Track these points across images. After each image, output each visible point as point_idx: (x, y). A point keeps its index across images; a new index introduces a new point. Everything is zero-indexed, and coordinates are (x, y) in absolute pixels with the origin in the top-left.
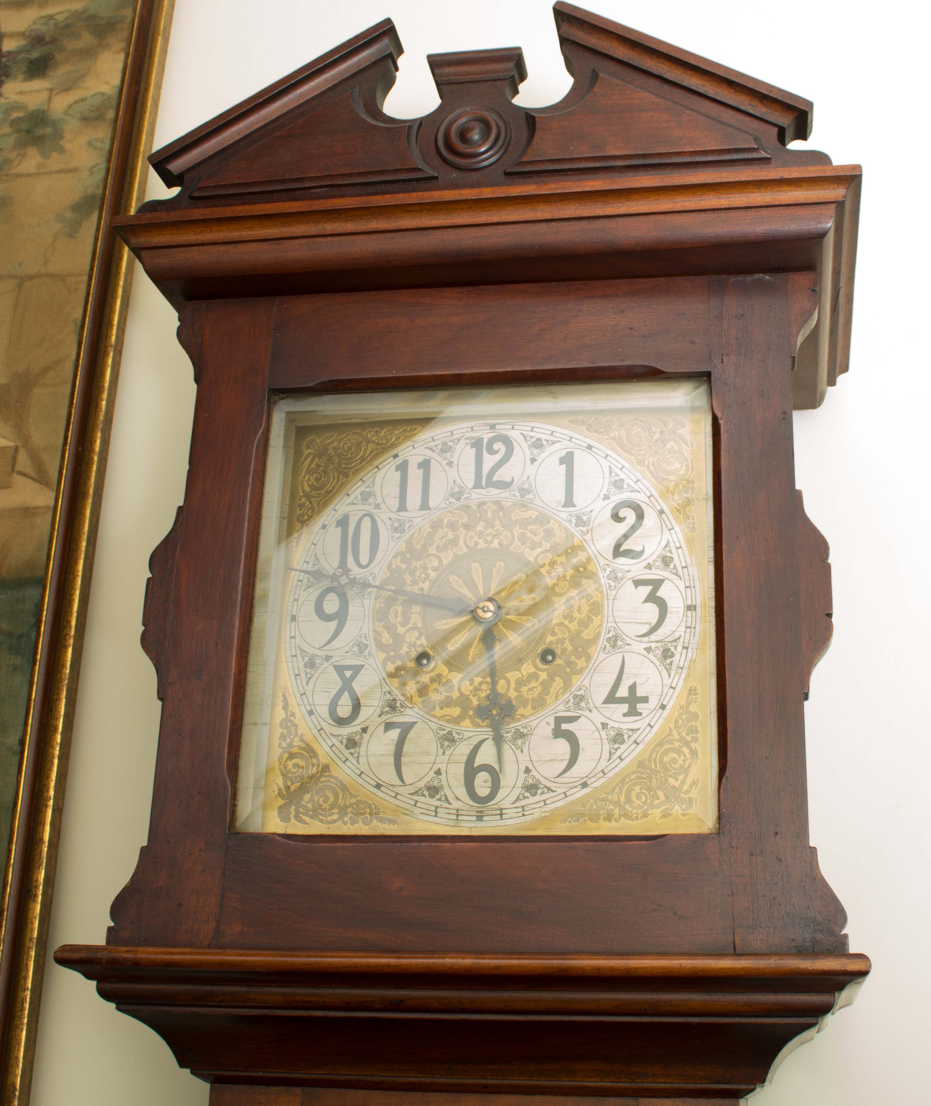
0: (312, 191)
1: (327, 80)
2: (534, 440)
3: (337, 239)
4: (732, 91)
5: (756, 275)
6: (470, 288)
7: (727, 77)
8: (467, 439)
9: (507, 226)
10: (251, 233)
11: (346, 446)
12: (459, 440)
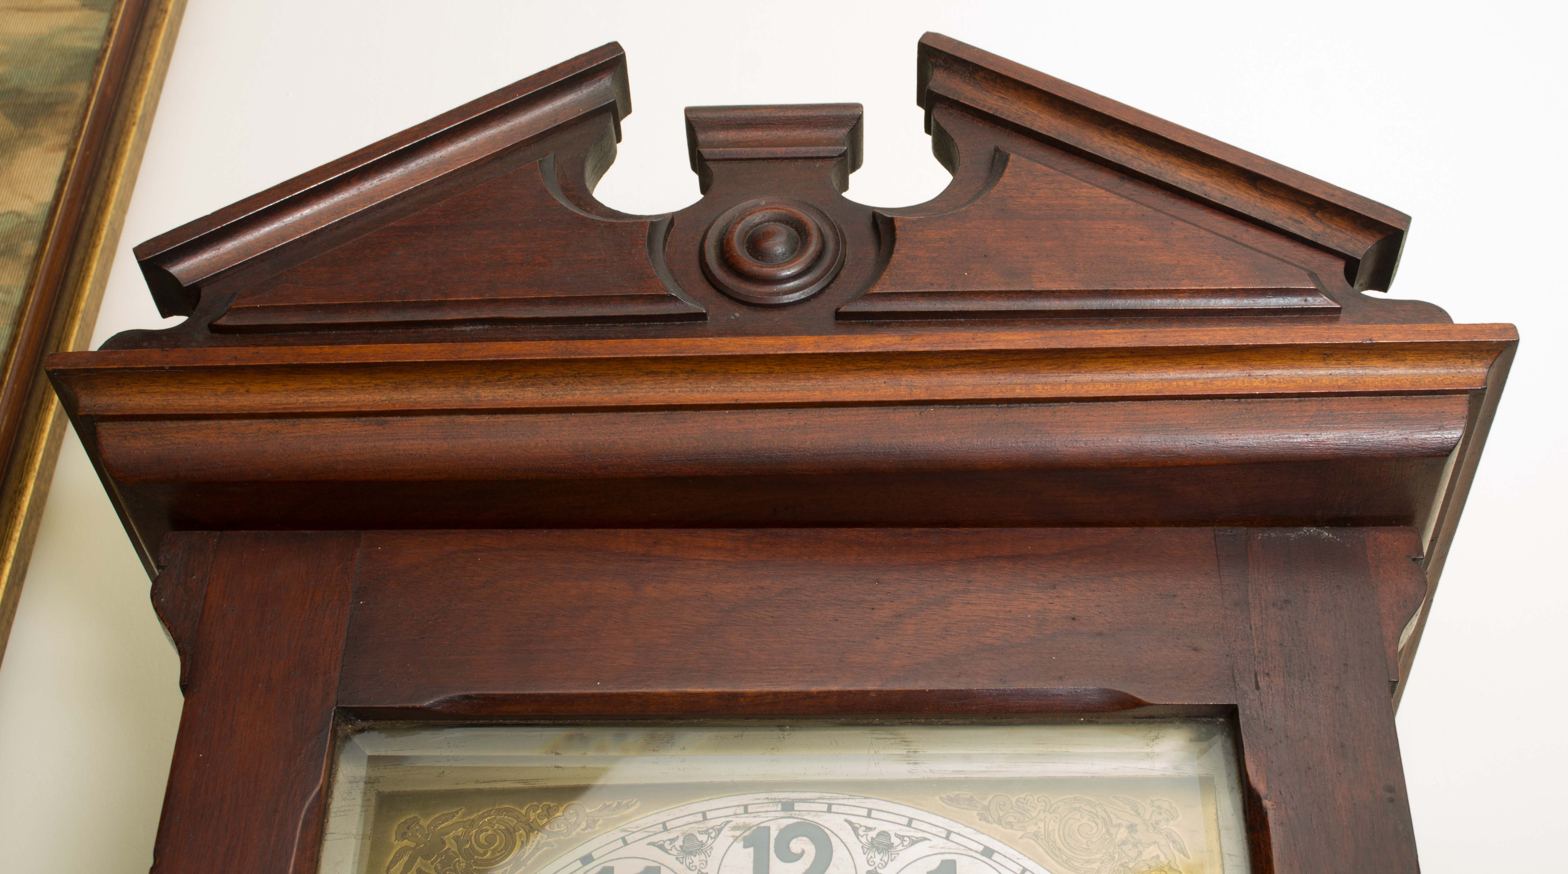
0: (455, 329)
1: (492, 140)
2: (873, 834)
3: (502, 419)
4: (1257, 194)
5: (1305, 529)
6: (751, 532)
7: (1249, 168)
8: (736, 828)
9: (840, 411)
10: (331, 398)
11: (482, 836)
12: (720, 831)
